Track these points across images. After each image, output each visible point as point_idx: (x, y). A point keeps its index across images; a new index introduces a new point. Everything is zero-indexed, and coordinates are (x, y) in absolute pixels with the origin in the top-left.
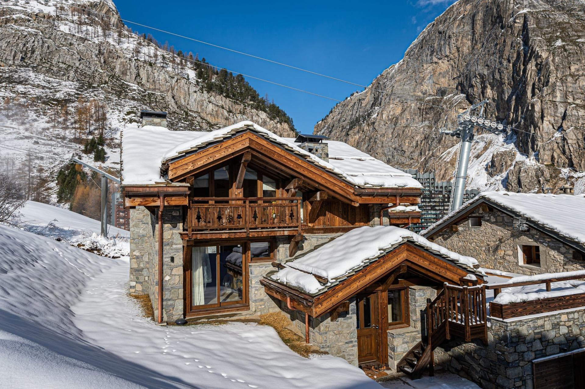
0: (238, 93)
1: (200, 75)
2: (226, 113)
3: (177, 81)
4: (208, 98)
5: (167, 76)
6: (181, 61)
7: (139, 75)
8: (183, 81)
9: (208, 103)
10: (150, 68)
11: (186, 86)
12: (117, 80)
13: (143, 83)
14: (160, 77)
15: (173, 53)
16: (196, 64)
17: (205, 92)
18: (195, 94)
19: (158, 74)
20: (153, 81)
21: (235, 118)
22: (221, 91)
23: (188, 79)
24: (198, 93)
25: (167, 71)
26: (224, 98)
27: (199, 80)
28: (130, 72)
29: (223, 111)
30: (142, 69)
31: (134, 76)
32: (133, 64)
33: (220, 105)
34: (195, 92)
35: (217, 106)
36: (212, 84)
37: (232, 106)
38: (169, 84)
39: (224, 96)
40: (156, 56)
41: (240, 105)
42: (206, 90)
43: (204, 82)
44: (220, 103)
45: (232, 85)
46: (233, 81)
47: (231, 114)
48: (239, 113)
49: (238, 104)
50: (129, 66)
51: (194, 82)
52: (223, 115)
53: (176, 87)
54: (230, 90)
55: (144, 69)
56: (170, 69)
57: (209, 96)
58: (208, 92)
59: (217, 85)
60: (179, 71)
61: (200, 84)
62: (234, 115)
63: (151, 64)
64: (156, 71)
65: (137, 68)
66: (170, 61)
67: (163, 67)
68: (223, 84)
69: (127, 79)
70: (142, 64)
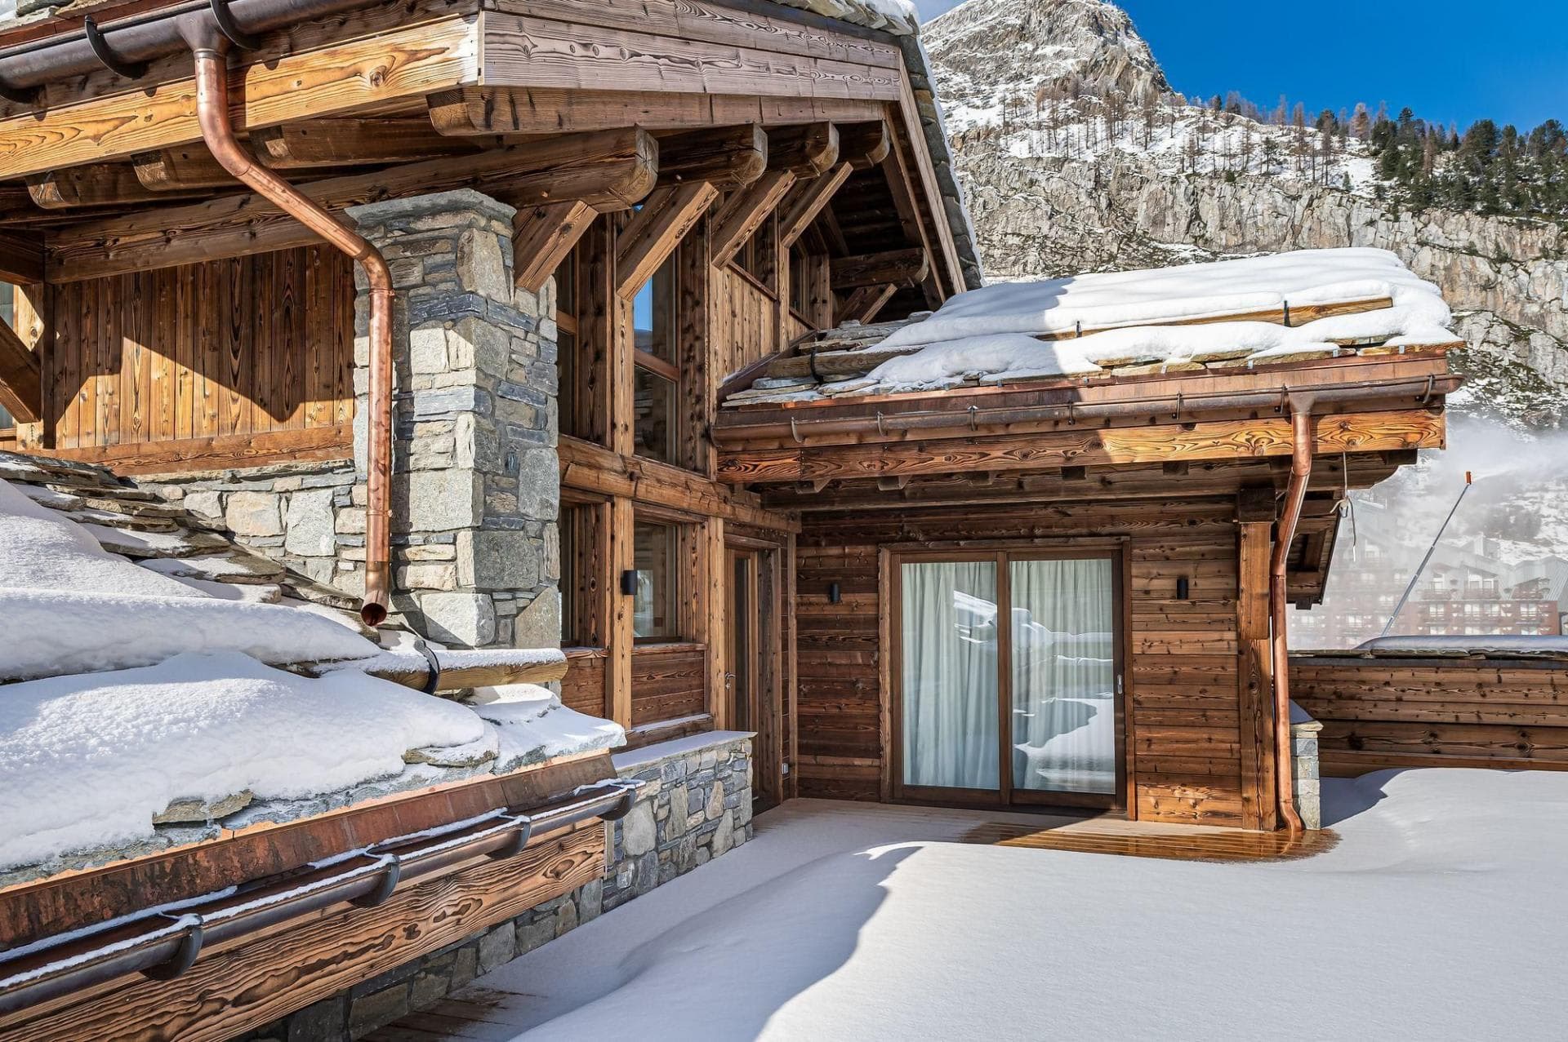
0: (1536, 189)
1: (1389, 167)
2: (1484, 268)
3: (1310, 205)
4: (1417, 231)
5: (1279, 198)
6: (1327, 143)
7: (1198, 217)
8: (1329, 200)
9: (1418, 248)
10: (1227, 189)
11: (1341, 211)
12: (1139, 244)
13: (1208, 235)
14: (1259, 207)
15: (1301, 124)
16: (1378, 136)
17: (1406, 216)
18: (1371, 230)
19: (1251, 197)
20: (1239, 223)
21: (1523, 277)
22: (1464, 197)
23: (1349, 189)
24: (1382, 225)
25: (1280, 186)
26: (1477, 221)
27: (1386, 184)
28: (1175, 215)
29: (1473, 263)
30: (1206, 197)
31: (1184, 222)
32: (1180, 192)
33: (1460, 244)
34: (1372, 223)
35: (1451, 250)
36: (1433, 184)
37: (1509, 240)
38: (1285, 219)
39: (1479, 213)
40: (1247, 149)
41: (1544, 227)
42: (1408, 210)
43: (1403, 184)
44: (1463, 239)
45: (1511, 167)
46: (1518, 154)
47: (1506, 267)
48: (1537, 259)
49: (1532, 227)
50: (1170, 198)
51: (1367, 193)
52: (1470, 275)
53: (1307, 225)
54: (1503, 188)
55: (1211, 195)
56: (1288, 175)
57: (1420, 226)
58: (1417, 213)
59: (1452, 184)
60: (1318, 174)
61: (1390, 194)
62: (1515, 268)
63: (1231, 178)
64: (1245, 190)
65: (1194, 197)
66: (1293, 152)
67: (1267, 174)
68: (1475, 172)
69: (1166, 236)
70: (1206, 183)
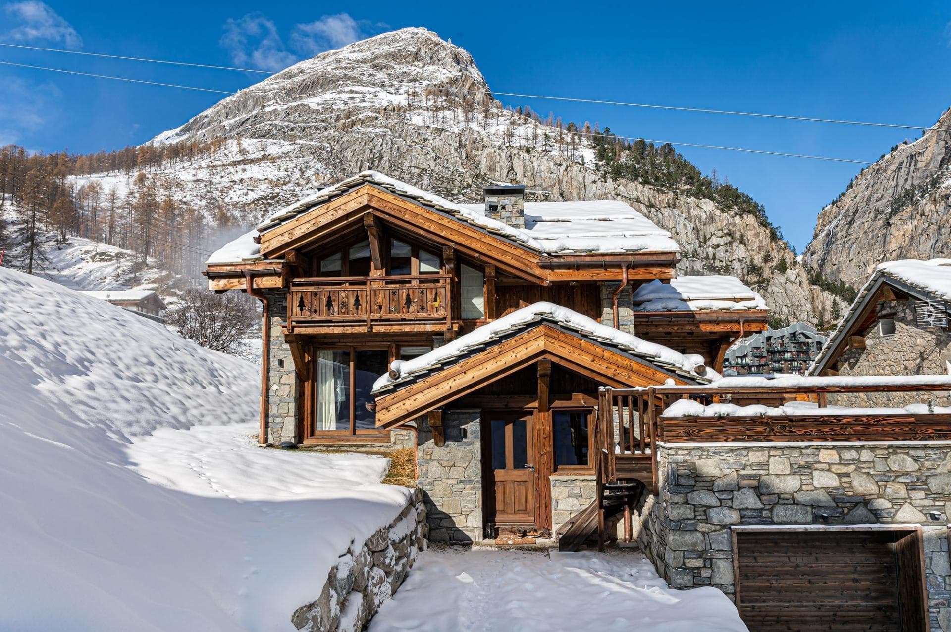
0: (663, 174)
1: (601, 155)
2: (644, 210)
3: (566, 169)
4: (615, 188)
5: (552, 164)
6: (573, 139)
7: (512, 169)
8: (575, 168)
9: (615, 197)
10: (527, 156)
11: (580, 174)
12: (483, 179)
13: (517, 179)
14: (543, 168)
15: (561, 128)
16: (595, 139)
17: (609, 180)
18: (594, 185)
19: (538, 162)
20: (533, 174)
21: (660, 215)
22: (635, 175)
23: (584, 164)
24: (599, 183)
25: (551, 157)
26: (640, 186)
27: (600, 163)
28: (501, 166)
29: (639, 206)
30: (516, 159)
31: (505, 171)
32: (503, 155)
33: (633, 197)
34: (595, 182)
35: (630, 199)
36: (621, 166)
37: (654, 197)
38: (555, 175)
39: (641, 183)
40: (535, 137)
41: (667, 193)
42: (611, 177)
43: (608, 164)
44: (635, 194)
45: (653, 163)
46: (655, 156)
47: (653, 210)
48: (666, 207)
49: (664, 193)
50: (498, 157)
51: (592, 167)
53: (565, 179)
54: (650, 172)
55: (519, 159)
56: (555, 153)
57: (616, 186)
58: (615, 179)
59: (629, 167)
60: (570, 154)
61: (602, 168)
62: (657, 211)
63: (528, 151)
64: (535, 158)
65: (510, 158)
66: (557, 141)
67: (545, 151)
68: (639, 163)
69: (496, 177)
70: (516, 152)
